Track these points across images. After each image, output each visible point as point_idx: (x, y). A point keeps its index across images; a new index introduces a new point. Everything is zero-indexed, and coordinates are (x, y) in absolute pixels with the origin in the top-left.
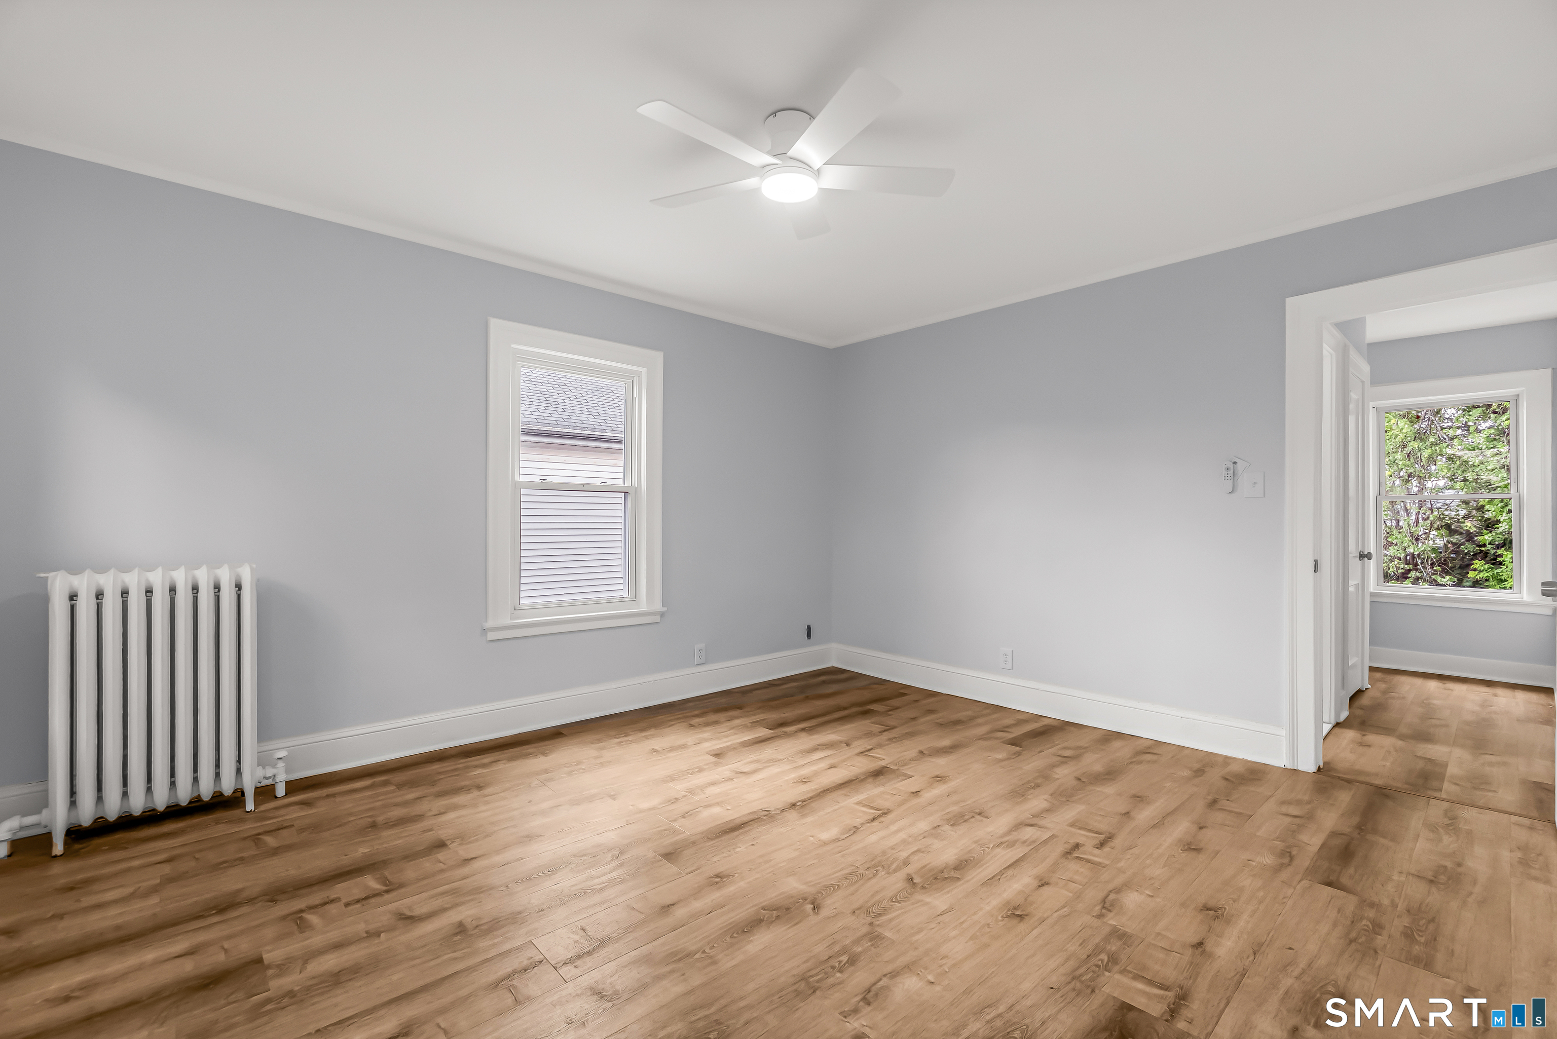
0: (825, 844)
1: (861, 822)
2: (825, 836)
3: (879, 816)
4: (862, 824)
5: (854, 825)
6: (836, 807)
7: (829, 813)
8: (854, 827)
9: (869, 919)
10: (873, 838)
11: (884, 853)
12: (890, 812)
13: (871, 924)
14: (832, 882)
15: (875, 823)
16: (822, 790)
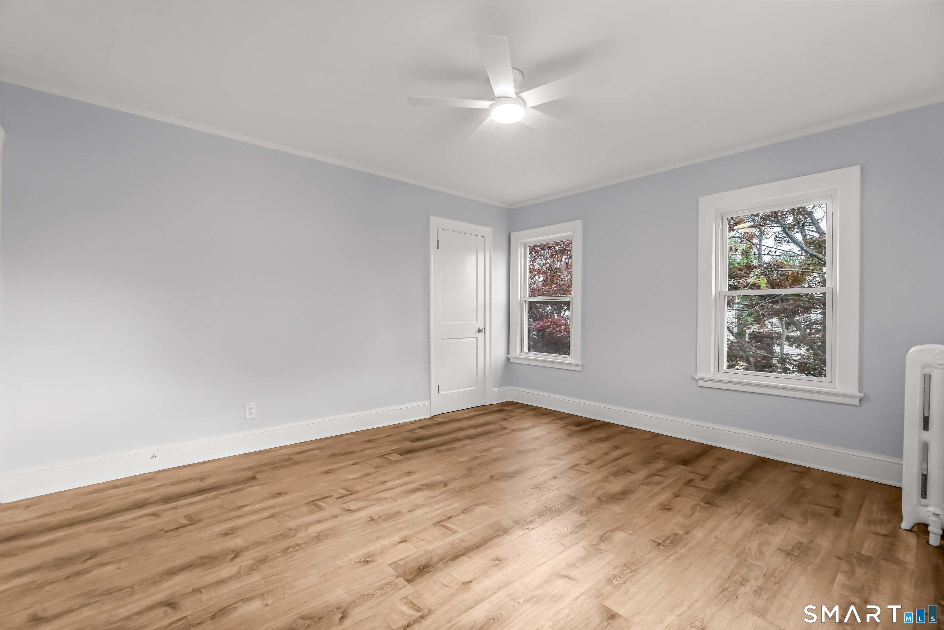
0: (484, 503)
1: (458, 516)
2: (484, 508)
3: (444, 520)
4: (458, 515)
5: (464, 514)
6: (473, 529)
7: (480, 524)
8: (464, 513)
9: (471, 473)
10: (455, 506)
11: (452, 497)
12: (435, 524)
13: (470, 472)
14: (483, 485)
15: (449, 515)
16: (483, 548)
